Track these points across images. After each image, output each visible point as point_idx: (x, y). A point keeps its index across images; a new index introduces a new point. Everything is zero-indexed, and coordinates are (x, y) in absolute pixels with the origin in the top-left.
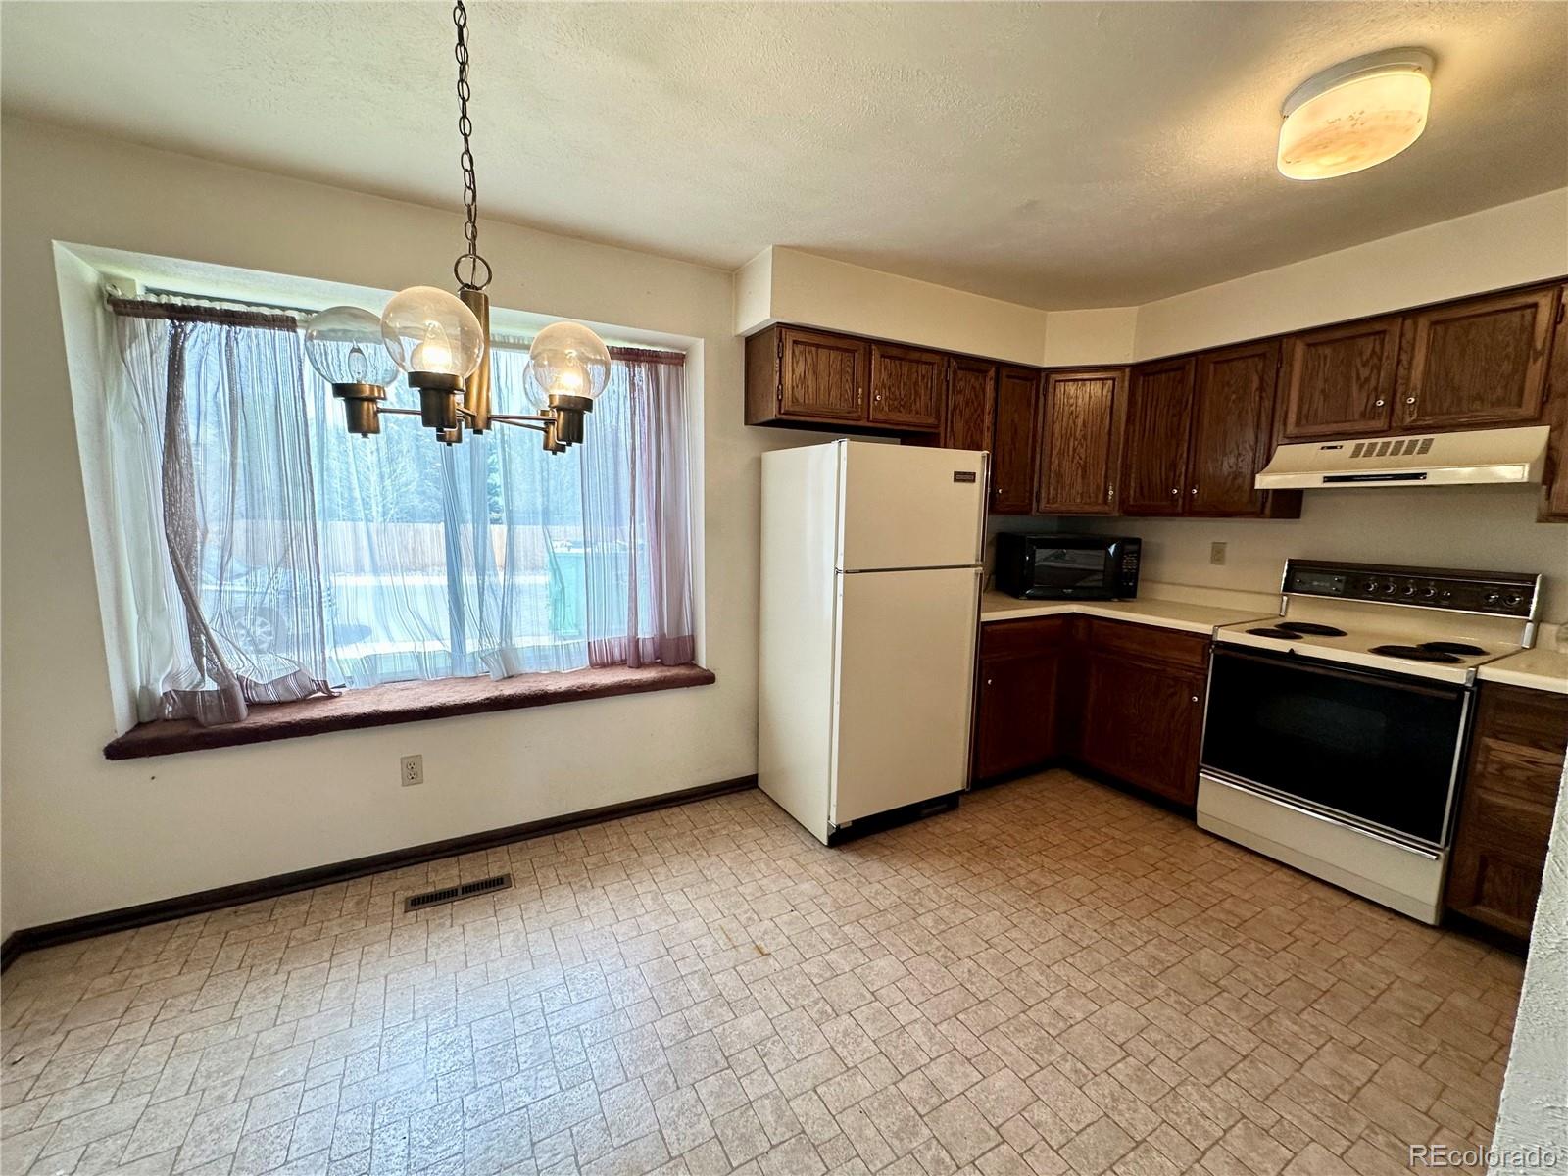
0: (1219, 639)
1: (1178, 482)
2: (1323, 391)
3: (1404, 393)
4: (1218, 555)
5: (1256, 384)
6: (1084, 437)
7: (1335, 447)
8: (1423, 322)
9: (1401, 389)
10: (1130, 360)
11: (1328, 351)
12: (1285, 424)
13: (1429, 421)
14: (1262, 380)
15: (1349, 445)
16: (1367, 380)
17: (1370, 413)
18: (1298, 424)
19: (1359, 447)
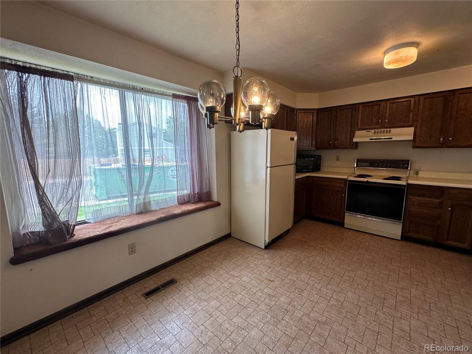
0: (349, 179)
1: (331, 140)
2: (366, 118)
3: (385, 119)
4: (338, 159)
5: (350, 115)
6: (306, 128)
7: (370, 131)
8: (388, 103)
9: (384, 118)
10: (317, 108)
11: (367, 108)
12: (357, 126)
13: (390, 126)
14: (352, 114)
15: (373, 131)
16: (376, 115)
17: (378, 123)
18: (361, 126)
19: (375, 132)
